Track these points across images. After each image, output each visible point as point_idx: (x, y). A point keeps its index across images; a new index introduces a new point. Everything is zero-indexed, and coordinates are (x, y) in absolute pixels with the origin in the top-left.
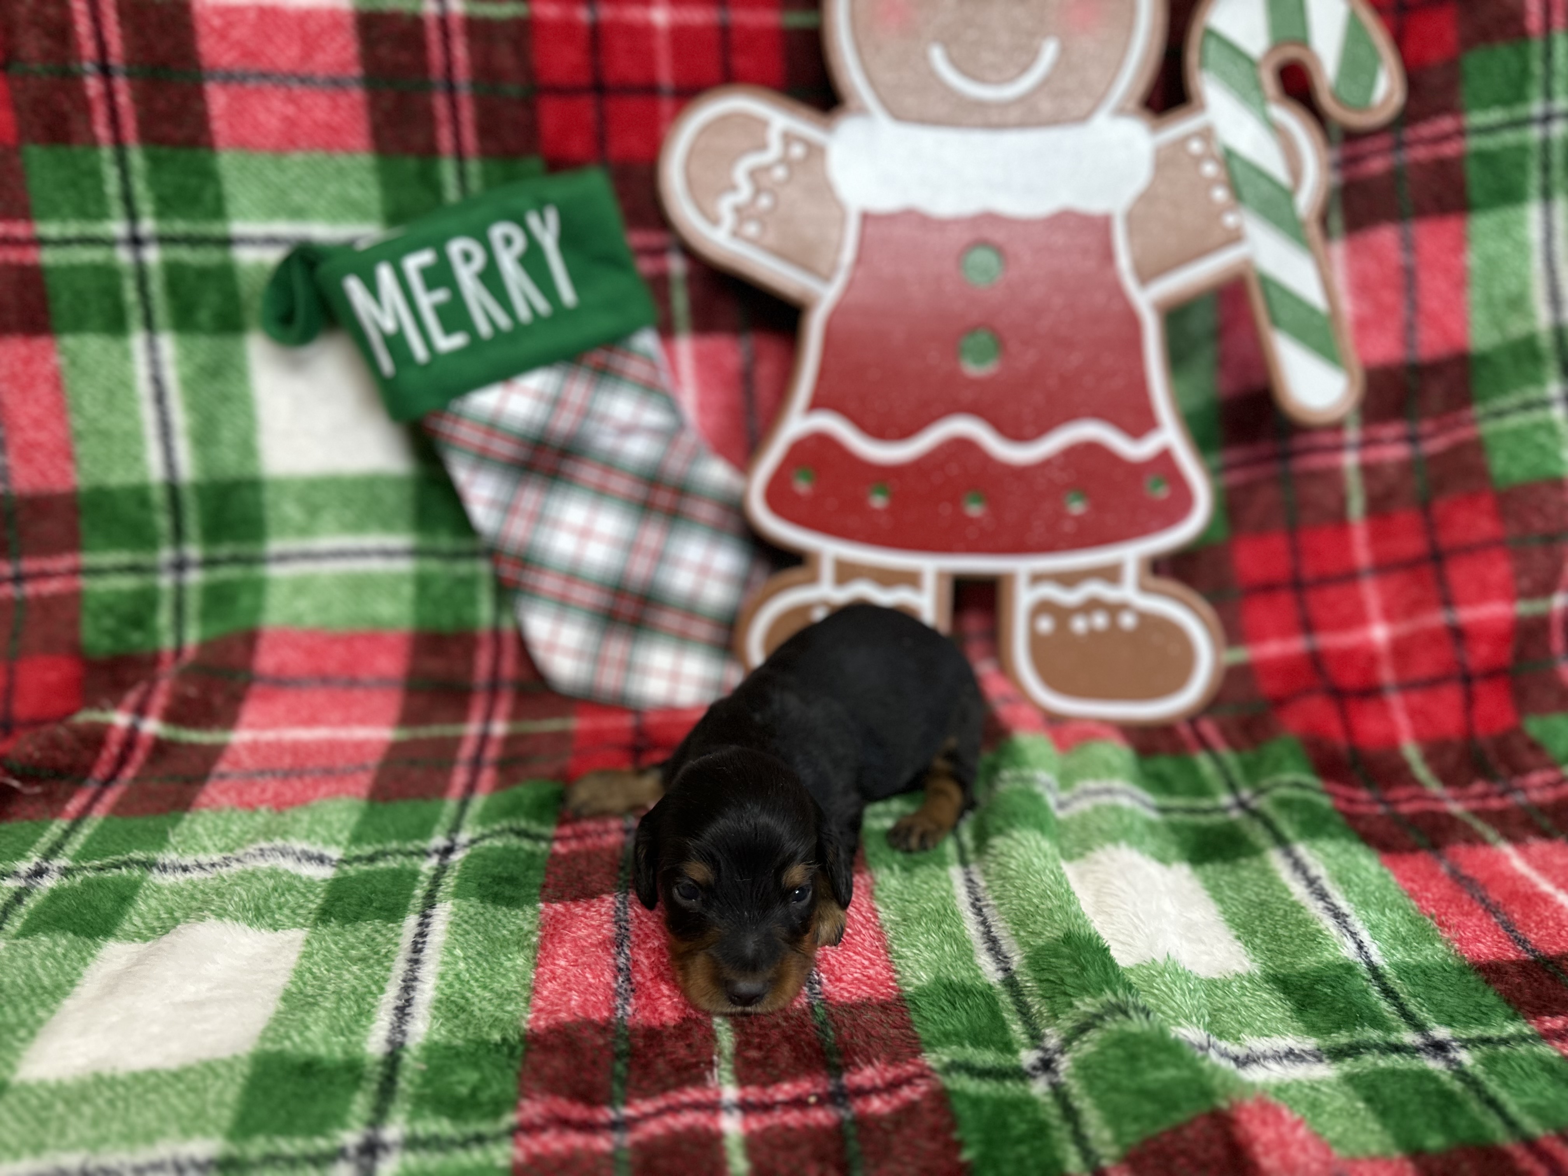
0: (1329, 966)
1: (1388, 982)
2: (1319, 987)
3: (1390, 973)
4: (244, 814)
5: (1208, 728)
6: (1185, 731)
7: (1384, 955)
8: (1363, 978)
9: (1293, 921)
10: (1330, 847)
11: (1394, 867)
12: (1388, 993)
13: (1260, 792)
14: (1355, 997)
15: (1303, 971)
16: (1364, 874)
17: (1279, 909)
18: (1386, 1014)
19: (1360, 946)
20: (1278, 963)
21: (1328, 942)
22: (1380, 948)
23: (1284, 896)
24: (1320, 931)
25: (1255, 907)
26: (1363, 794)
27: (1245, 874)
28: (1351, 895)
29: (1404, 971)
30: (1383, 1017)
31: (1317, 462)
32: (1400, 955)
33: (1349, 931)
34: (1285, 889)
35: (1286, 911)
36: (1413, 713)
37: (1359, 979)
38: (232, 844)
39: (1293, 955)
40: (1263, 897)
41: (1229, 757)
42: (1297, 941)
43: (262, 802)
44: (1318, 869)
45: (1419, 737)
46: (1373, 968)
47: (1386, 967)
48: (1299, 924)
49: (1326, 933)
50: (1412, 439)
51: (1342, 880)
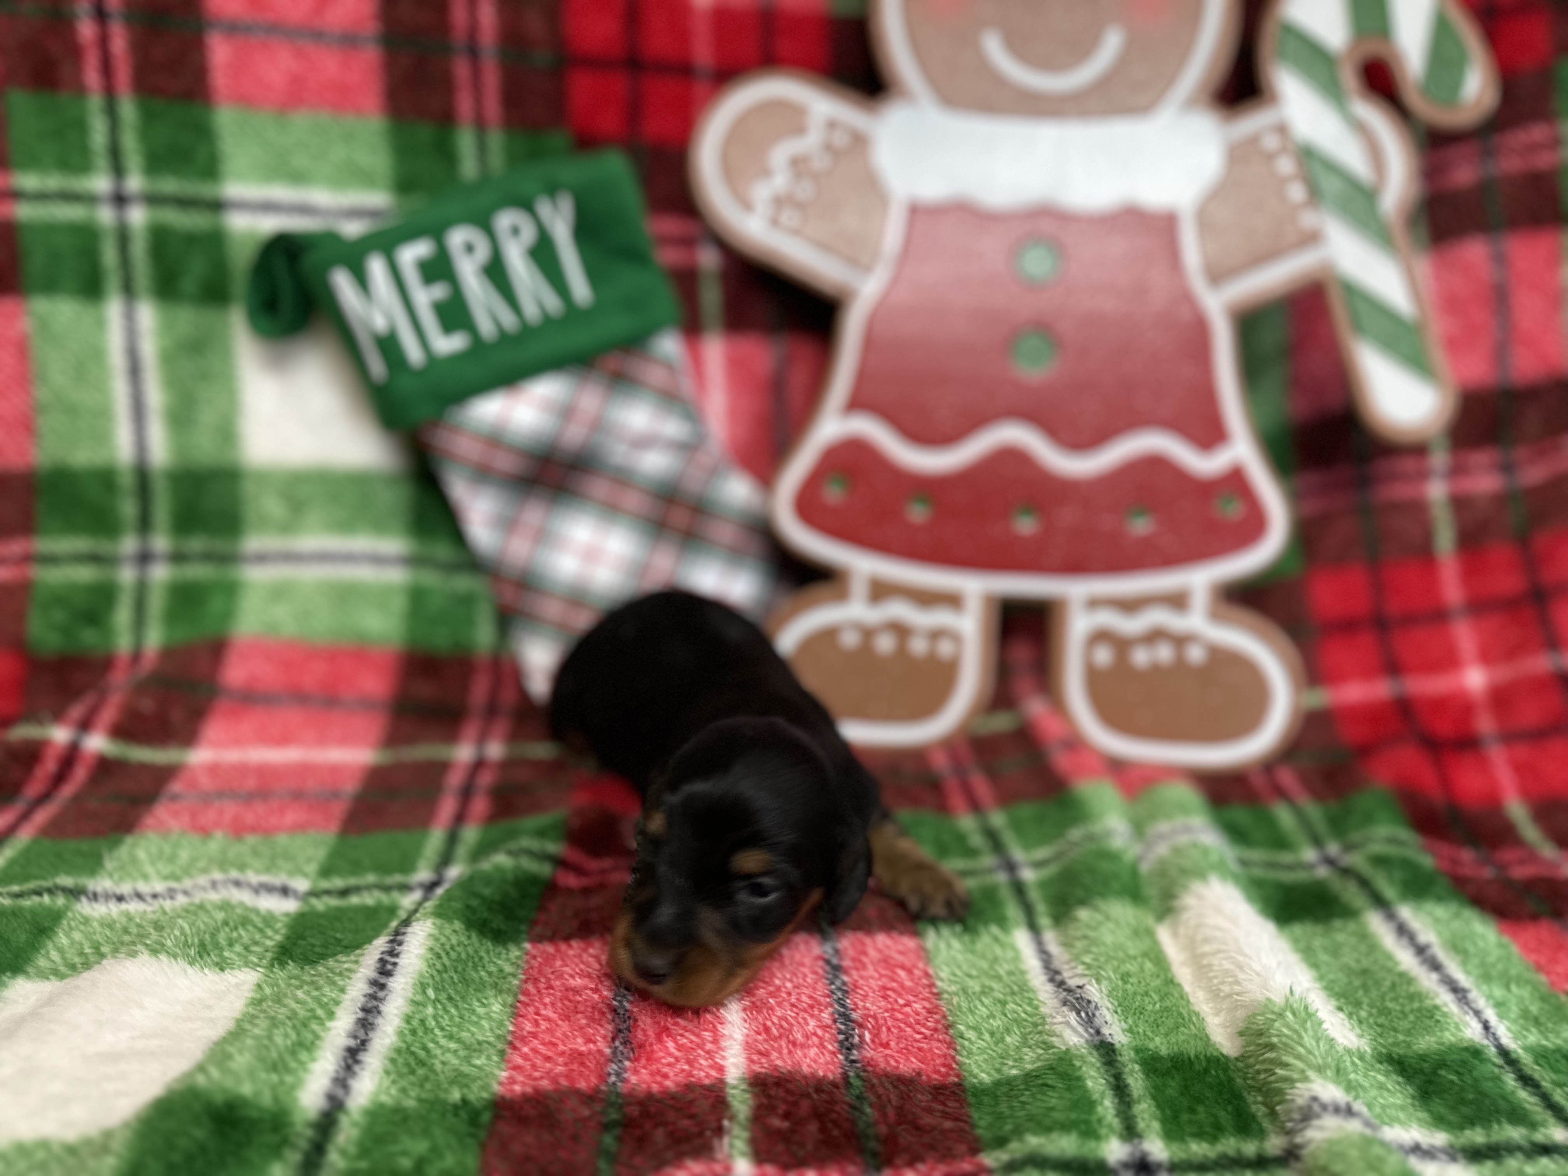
0: (1453, 1048)
1: (1523, 1067)
2: (1443, 1072)
3: (1526, 1059)
4: (195, 838)
5: (1287, 777)
6: (1259, 781)
7: (1516, 1038)
8: (1494, 1064)
9: (1403, 994)
10: (1441, 911)
11: (1514, 935)
12: (1526, 1080)
13: (1349, 847)
14: (1488, 1086)
15: (1420, 1052)
16: (1481, 944)
17: (1385, 979)
18: (1527, 1106)
19: (1486, 1026)
20: (1390, 1040)
21: (1448, 1020)
22: (1509, 1030)
23: (1390, 964)
24: (1437, 1007)
25: (1356, 976)
26: (1467, 855)
27: (1340, 937)
28: (1470, 967)
29: (1541, 1055)
30: (1524, 1109)
31: (1399, 491)
32: (1533, 1038)
33: (1471, 1008)
34: (1389, 957)
35: (1393, 982)
36: (1518, 768)
37: (1490, 1065)
38: (178, 871)
39: (1408, 1033)
40: (1365, 965)
41: (1313, 810)
42: (1412, 1017)
43: (217, 825)
44: (1427, 935)
45: (1526, 793)
46: (1504, 1053)
47: (1520, 1051)
48: (1412, 997)
49: (1444, 1009)
50: (1507, 468)
51: (1457, 947)
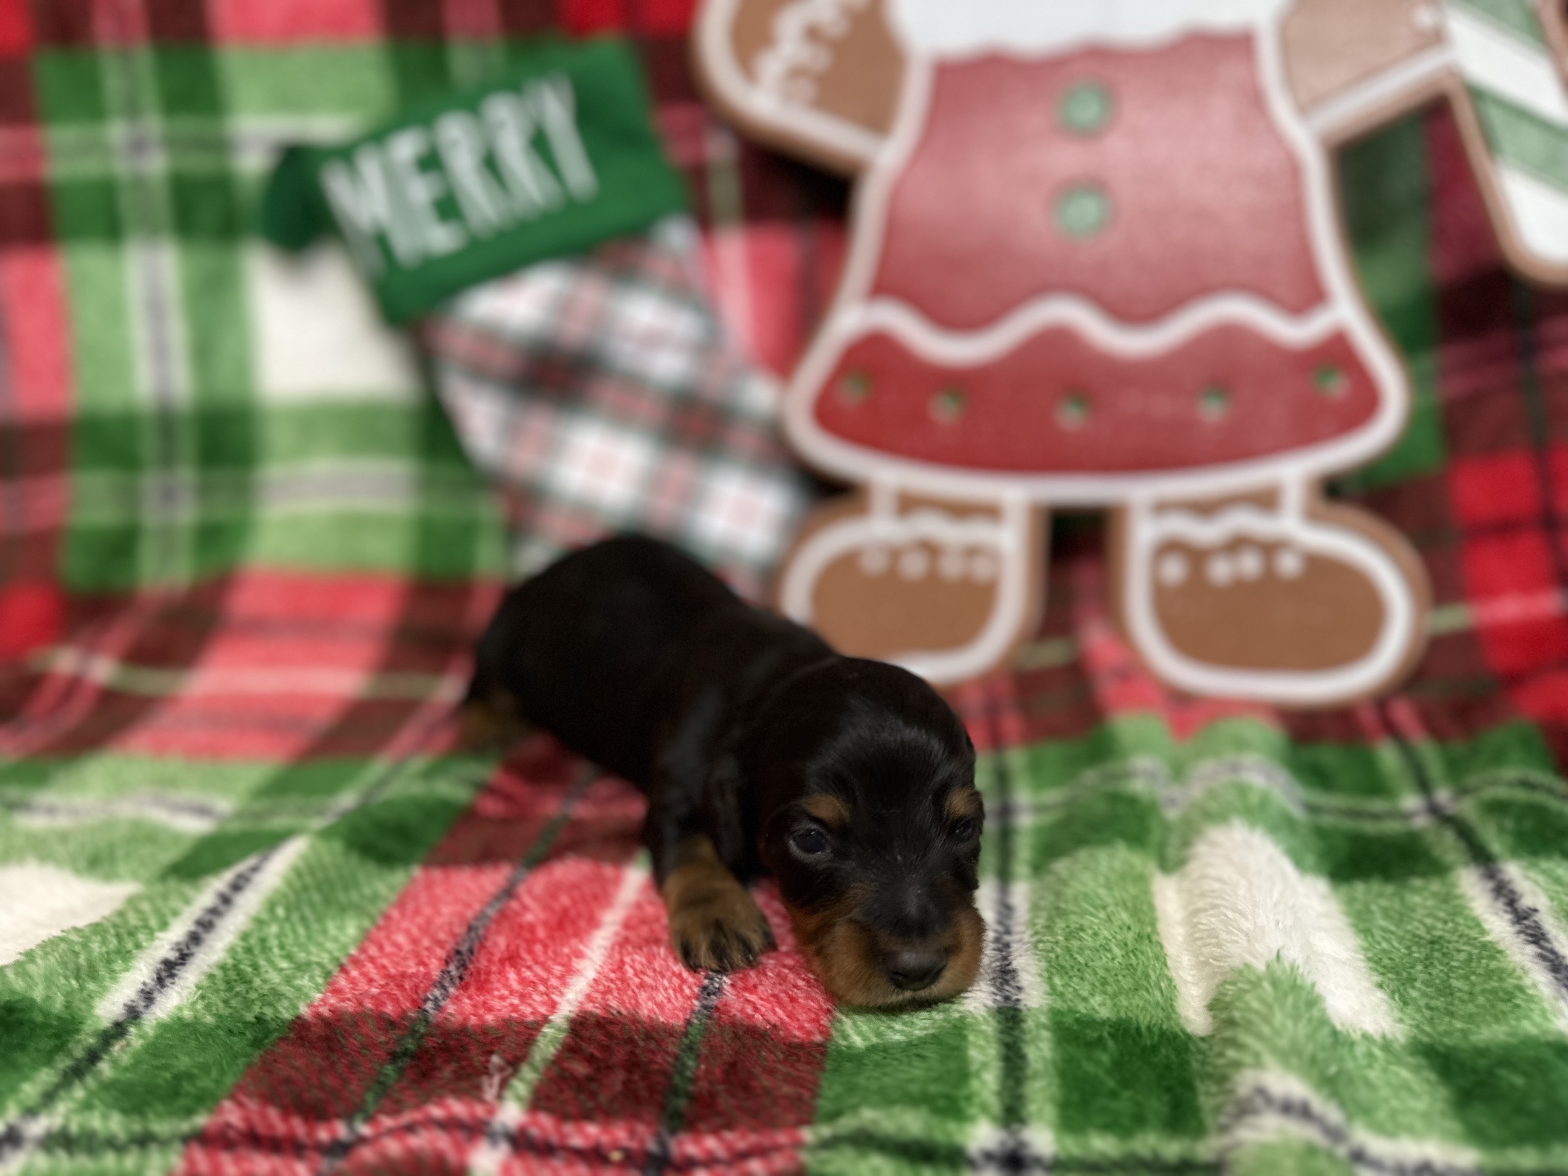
5: (1402, 711)
6: (1366, 716)
10: (1562, 869)
13: (1462, 791)
15: (1481, 1045)
17: (1459, 951)
20: (1441, 1028)
21: (1533, 1006)
23: (1473, 933)
24: (1521, 989)
25: (1418, 944)
27: (1416, 899)
34: (1477, 924)
35: (1470, 955)
39: (1470, 1018)
40: (1438, 933)
41: (1428, 749)
42: (1481, 1000)
44: (1535, 898)
48: (1489, 974)
49: (1531, 992)
